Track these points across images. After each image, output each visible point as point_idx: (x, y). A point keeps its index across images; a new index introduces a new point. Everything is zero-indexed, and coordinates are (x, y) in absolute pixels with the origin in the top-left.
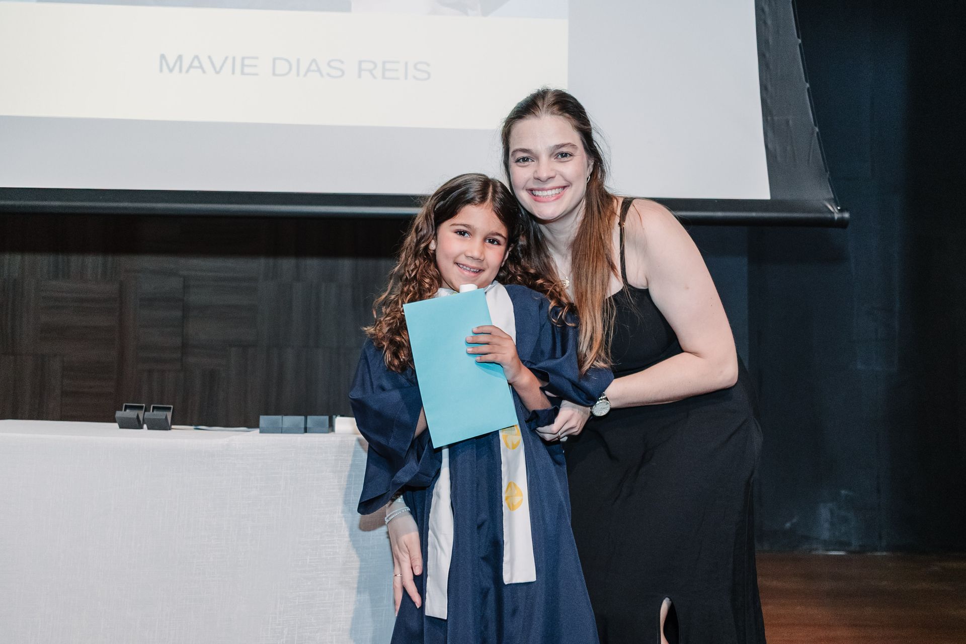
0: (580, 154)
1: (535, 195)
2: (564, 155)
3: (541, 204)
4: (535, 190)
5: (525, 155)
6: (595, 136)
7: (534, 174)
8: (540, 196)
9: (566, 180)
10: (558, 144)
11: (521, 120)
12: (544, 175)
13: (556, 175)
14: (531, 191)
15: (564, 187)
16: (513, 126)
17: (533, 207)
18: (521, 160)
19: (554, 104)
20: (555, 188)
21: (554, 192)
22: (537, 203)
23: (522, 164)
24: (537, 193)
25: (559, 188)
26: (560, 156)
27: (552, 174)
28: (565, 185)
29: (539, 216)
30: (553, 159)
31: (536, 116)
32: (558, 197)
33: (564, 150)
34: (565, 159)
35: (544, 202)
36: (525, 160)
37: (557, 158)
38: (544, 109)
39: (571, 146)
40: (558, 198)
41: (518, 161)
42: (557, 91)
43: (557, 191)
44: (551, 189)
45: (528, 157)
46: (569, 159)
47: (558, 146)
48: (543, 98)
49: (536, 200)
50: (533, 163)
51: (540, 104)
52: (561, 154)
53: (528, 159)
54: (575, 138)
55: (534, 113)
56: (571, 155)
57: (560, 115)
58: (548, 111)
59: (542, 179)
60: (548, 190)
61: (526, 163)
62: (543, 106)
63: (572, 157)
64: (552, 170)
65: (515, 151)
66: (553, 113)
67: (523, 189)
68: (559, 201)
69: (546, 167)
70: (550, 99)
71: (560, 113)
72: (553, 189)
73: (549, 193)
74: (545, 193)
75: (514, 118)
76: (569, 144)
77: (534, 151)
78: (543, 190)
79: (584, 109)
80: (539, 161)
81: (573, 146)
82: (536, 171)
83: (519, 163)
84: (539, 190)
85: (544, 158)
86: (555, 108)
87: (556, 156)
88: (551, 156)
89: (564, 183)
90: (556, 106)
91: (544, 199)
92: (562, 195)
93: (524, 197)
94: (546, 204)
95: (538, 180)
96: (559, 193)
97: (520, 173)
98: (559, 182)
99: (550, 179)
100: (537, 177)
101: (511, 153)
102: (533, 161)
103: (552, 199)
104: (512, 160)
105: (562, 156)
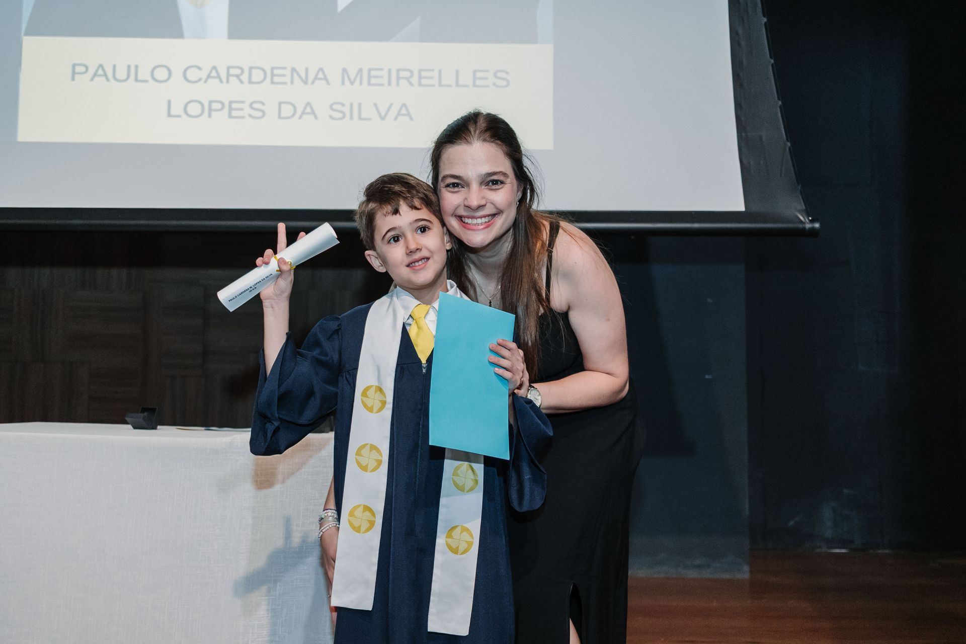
0: (511, 182)
1: (464, 222)
2: (495, 182)
3: (471, 232)
4: (465, 217)
5: (456, 181)
6: (526, 162)
7: (464, 201)
8: (469, 224)
9: (497, 208)
10: (489, 171)
11: (452, 145)
12: (474, 202)
13: (487, 203)
14: (460, 218)
15: (494, 215)
16: (444, 151)
17: (462, 235)
18: (451, 186)
19: (486, 131)
20: (485, 216)
21: (484, 220)
22: (466, 230)
23: (452, 190)
24: (467, 220)
25: (489, 216)
26: (491, 184)
27: (483, 202)
28: (496, 213)
29: (469, 244)
30: (483, 187)
31: (468, 142)
32: (488, 226)
33: (495, 177)
34: (496, 187)
35: (474, 230)
36: (455, 185)
37: (488, 185)
38: (476, 135)
39: (503, 174)
40: (487, 227)
41: (448, 186)
42: (489, 115)
43: (486, 219)
44: (481, 217)
45: (459, 183)
46: (501, 186)
47: (490, 173)
48: (476, 123)
49: (464, 227)
50: (463, 189)
51: (472, 130)
52: (491, 181)
53: (458, 185)
54: (505, 165)
55: (465, 138)
57: (492, 142)
58: (480, 137)
59: (472, 208)
60: (479, 218)
61: (457, 189)
62: (475, 132)
63: (503, 185)
64: (483, 198)
65: (445, 177)
66: (485, 140)
67: (452, 215)
68: (489, 229)
69: (475, 195)
70: (482, 124)
71: (492, 140)
72: (483, 217)
73: (479, 221)
74: (475, 221)
75: (446, 143)
76: (500, 172)
77: (465, 178)
78: (473, 217)
79: (515, 134)
80: (469, 188)
81: (505, 174)
82: (466, 199)
83: (449, 189)
84: (468, 217)
85: (475, 186)
86: (487, 135)
87: (487, 184)
88: (481, 184)
89: (494, 211)
90: (487, 133)
91: (474, 227)
92: (492, 224)
93: (454, 224)
94: (476, 232)
95: (468, 207)
96: (489, 221)
97: (451, 200)
98: (489, 210)
99: (481, 207)
100: (467, 204)
101: (440, 178)
102: (464, 188)
103: (482, 227)
104: (441, 185)
105: (493, 184)
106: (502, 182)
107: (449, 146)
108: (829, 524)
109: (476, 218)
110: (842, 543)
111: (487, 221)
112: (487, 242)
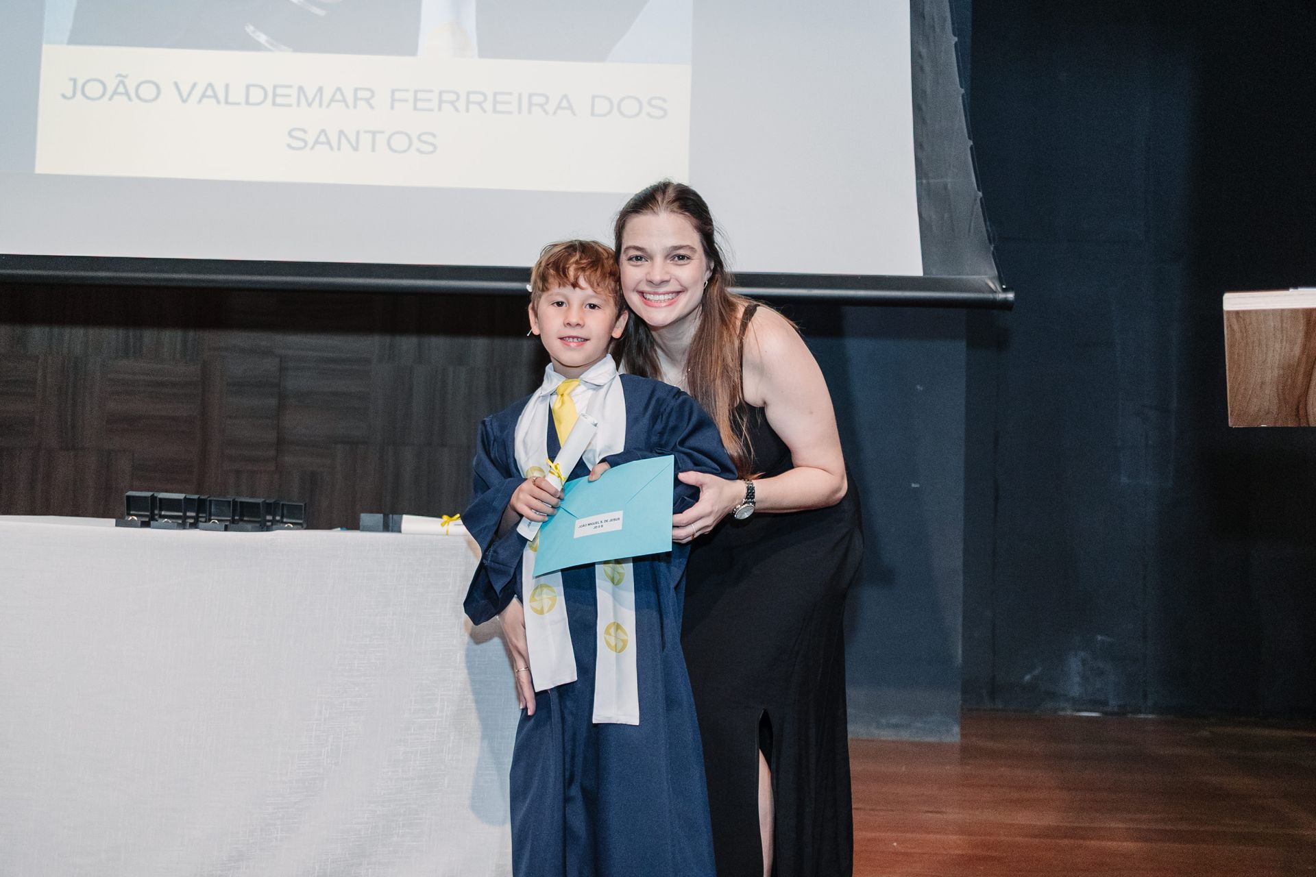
0: (700, 258)
1: (646, 299)
2: (682, 257)
3: (653, 309)
4: (646, 293)
5: (638, 253)
6: (717, 238)
7: (646, 275)
8: (651, 301)
9: (682, 286)
10: (676, 245)
11: (637, 215)
12: (657, 277)
13: (671, 279)
14: (642, 293)
15: (678, 293)
16: (628, 221)
18: (634, 258)
19: (674, 201)
20: (668, 293)
21: (667, 297)
22: (646, 307)
23: (634, 263)
24: (648, 296)
25: (672, 293)
26: (676, 259)
27: (667, 278)
28: (680, 290)
29: (648, 322)
30: (669, 261)
31: (654, 212)
32: (671, 303)
33: (682, 252)
34: (682, 262)
35: (656, 307)
36: (638, 258)
37: (673, 260)
38: (664, 206)
39: (690, 249)
40: (670, 305)
41: (630, 259)
42: (679, 185)
43: (670, 296)
44: (664, 294)
45: (642, 256)
46: (686, 262)
47: (676, 247)
48: (664, 193)
49: (646, 304)
50: (647, 263)
51: (660, 199)
52: (678, 256)
53: (641, 258)
54: (693, 239)
55: (652, 209)
56: (688, 258)
57: (680, 213)
58: (667, 207)
59: (655, 283)
60: (661, 294)
61: (639, 263)
62: (663, 202)
63: (689, 261)
64: (667, 273)
65: (628, 248)
66: (672, 211)
67: (633, 290)
68: (672, 307)
69: (659, 269)
70: (671, 193)
71: (680, 211)
72: (666, 293)
73: (662, 297)
74: (657, 297)
75: (631, 212)
76: (688, 246)
77: (649, 251)
78: (655, 293)
79: (707, 208)
80: (653, 262)
81: (692, 249)
82: (649, 273)
83: (631, 262)
84: (650, 293)
85: (659, 260)
87: (673, 258)
88: (666, 257)
89: (678, 288)
90: (675, 204)
91: (656, 304)
92: (675, 302)
93: (634, 300)
94: (658, 310)
95: (650, 282)
96: (673, 299)
97: (632, 273)
98: (673, 286)
99: (663, 282)
100: (649, 279)
101: (623, 250)
102: (647, 261)
103: (665, 304)
104: (623, 258)
105: (679, 259)
106: (689, 258)
107: (634, 215)
108: (1077, 679)
109: (659, 294)
110: (1094, 704)
111: (670, 298)
112: (669, 321)
